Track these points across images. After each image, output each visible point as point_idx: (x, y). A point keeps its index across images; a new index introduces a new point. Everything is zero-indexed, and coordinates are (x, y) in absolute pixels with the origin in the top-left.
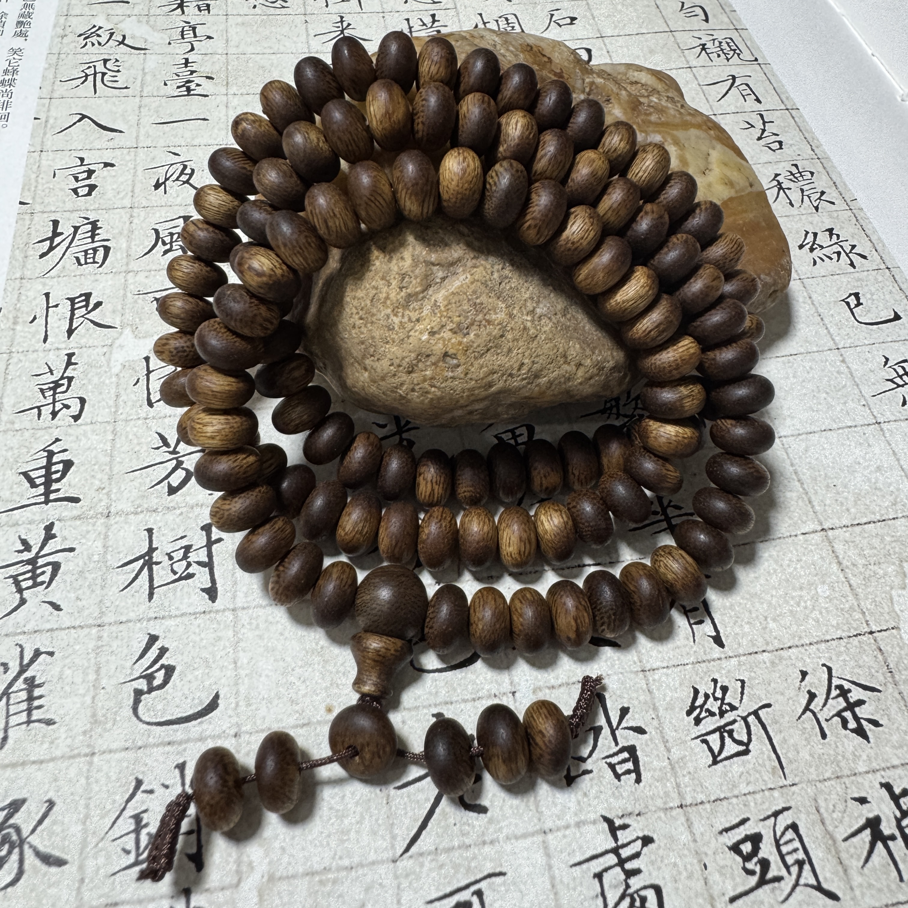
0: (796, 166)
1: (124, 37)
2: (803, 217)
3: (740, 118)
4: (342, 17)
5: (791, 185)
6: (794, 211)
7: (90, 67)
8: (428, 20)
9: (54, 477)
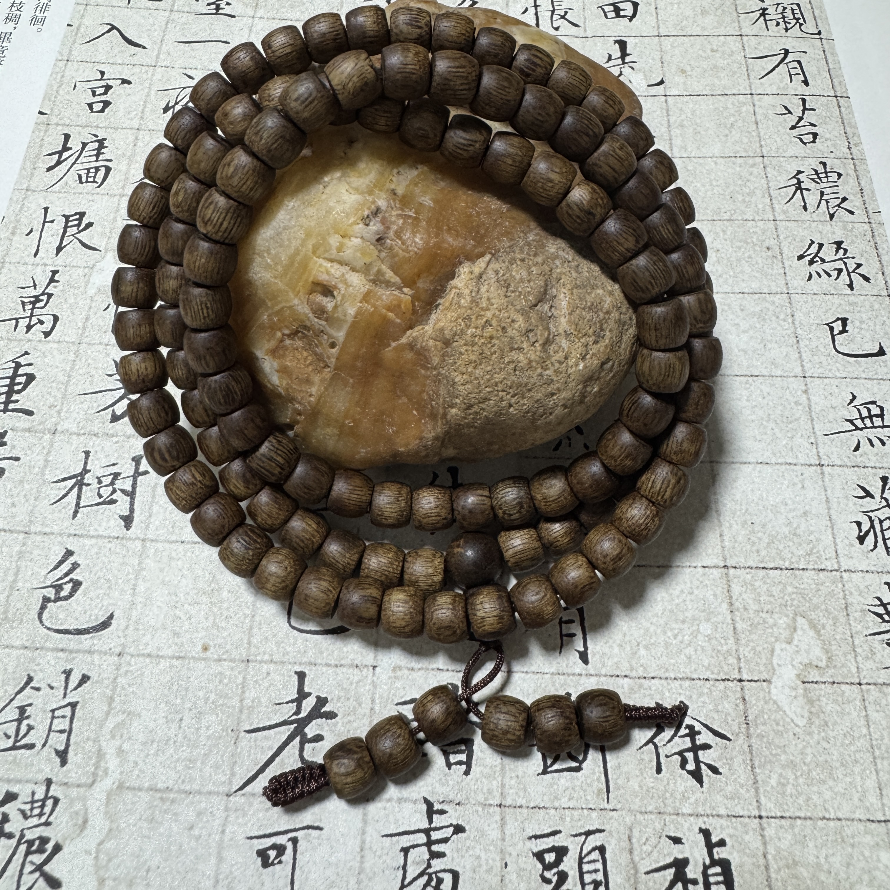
0: (825, 164)
2: (813, 225)
3: (779, 101)
5: (812, 186)
6: (805, 216)
9: (17, 388)
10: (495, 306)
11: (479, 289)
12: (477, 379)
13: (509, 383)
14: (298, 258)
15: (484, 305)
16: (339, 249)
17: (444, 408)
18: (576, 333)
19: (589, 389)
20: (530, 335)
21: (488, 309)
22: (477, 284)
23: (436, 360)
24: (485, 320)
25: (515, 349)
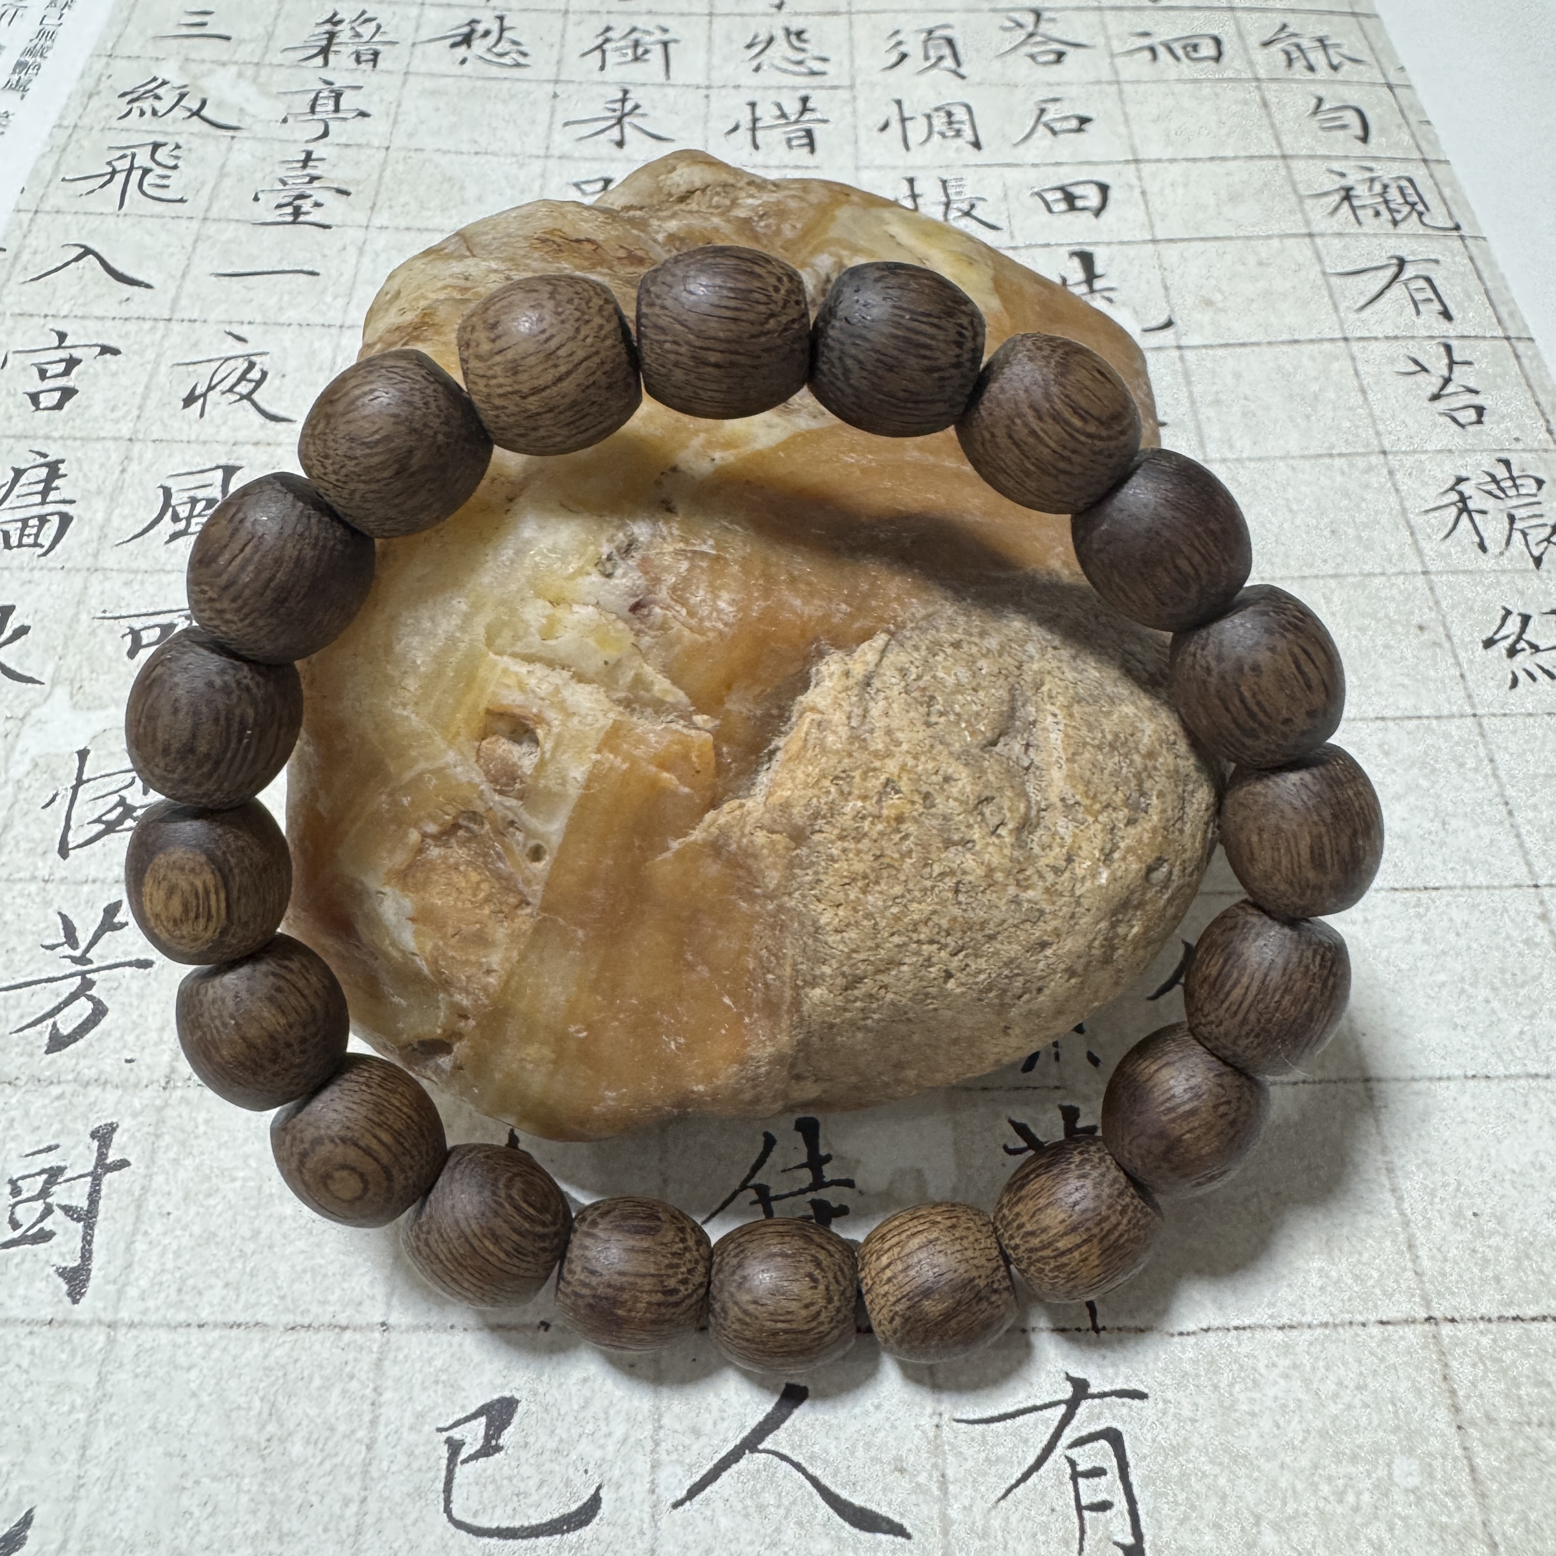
0: (1507, 463)
1: (204, 103)
2: (1504, 579)
3: (1400, 349)
4: (626, 92)
5: (1489, 504)
6: (1486, 562)
7: (123, 157)
8: (792, 107)
10: (905, 747)
11: (866, 711)
12: (869, 916)
13: (944, 923)
14: (455, 658)
15: (880, 746)
16: (548, 632)
17: (796, 988)
18: (1087, 802)
19: (1121, 930)
20: (987, 810)
21: (889, 755)
22: (861, 699)
23: (773, 878)
24: (883, 778)
25: (955, 844)
